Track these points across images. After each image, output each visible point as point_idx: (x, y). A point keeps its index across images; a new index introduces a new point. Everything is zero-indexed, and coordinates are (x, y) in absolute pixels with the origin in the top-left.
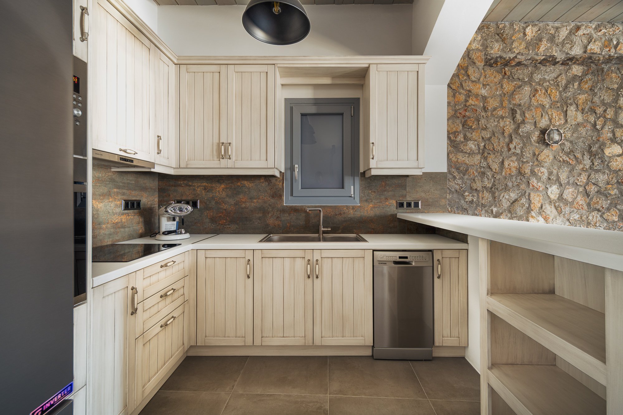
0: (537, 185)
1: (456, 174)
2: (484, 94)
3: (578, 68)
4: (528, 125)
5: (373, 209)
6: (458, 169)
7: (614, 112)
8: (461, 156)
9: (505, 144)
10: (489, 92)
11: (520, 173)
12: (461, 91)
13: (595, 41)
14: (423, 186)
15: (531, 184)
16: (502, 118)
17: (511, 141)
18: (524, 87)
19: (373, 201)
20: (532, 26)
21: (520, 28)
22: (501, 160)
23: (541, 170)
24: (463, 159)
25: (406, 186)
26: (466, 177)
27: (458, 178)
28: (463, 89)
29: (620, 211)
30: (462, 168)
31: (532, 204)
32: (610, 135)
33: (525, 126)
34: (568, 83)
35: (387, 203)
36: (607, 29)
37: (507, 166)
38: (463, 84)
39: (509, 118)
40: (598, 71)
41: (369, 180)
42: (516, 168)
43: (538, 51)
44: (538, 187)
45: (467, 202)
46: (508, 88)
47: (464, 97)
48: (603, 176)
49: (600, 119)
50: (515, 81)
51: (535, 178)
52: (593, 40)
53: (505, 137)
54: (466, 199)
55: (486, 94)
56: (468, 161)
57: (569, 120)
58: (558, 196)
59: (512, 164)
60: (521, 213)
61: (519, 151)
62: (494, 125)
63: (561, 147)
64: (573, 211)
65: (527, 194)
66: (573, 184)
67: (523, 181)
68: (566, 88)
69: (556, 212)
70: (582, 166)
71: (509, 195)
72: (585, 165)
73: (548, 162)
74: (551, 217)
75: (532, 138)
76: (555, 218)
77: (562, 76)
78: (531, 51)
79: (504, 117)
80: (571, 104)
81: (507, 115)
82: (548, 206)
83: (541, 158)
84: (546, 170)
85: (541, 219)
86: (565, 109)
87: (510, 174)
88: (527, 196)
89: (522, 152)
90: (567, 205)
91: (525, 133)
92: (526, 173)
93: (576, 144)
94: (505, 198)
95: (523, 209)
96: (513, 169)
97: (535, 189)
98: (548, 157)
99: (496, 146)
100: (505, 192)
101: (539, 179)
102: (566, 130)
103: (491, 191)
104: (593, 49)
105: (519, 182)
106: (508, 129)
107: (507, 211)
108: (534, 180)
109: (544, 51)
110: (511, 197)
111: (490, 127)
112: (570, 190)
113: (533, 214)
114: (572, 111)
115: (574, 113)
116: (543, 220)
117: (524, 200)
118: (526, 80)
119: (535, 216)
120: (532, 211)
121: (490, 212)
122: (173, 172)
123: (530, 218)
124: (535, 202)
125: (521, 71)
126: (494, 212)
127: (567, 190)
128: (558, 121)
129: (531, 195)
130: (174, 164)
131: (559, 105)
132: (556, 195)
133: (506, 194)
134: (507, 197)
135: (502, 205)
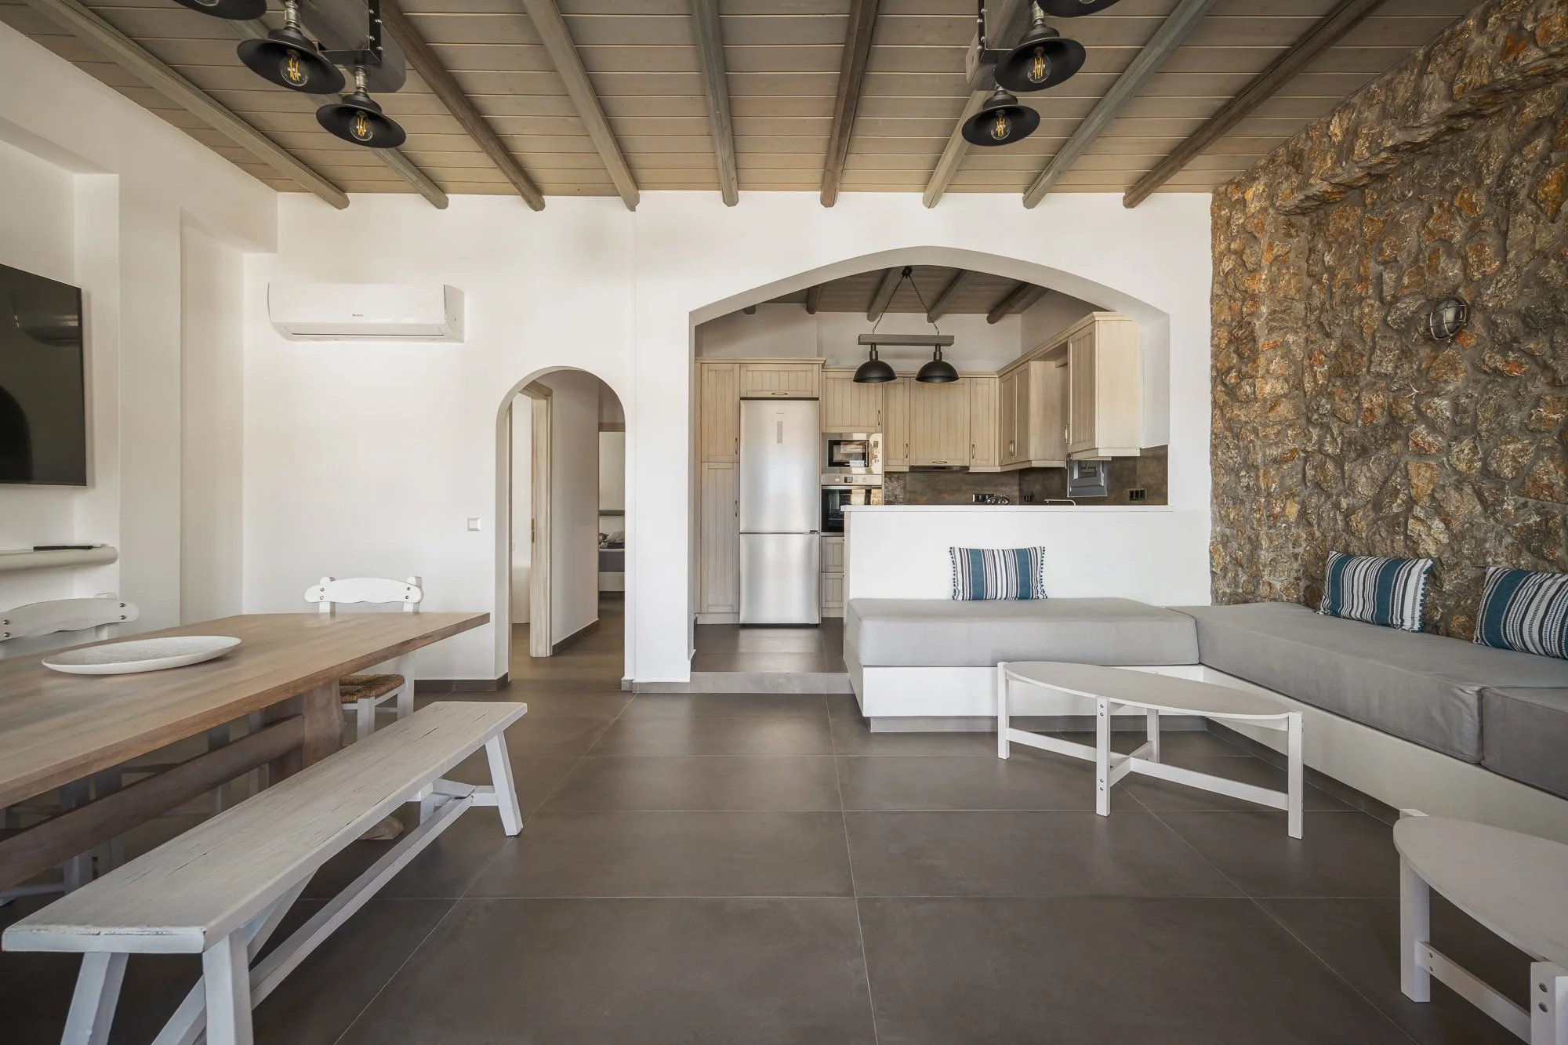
0: (1424, 444)
2: (1329, 262)
3: (1542, 95)
4: (1404, 302)
9: (1364, 359)
10: (1338, 254)
11: (1393, 418)
12: (1237, 295)
13: (1471, 62)
14: (1149, 467)
15: (1411, 442)
16: (1361, 301)
18: (1403, 216)
21: (1322, 128)
22: (1355, 395)
25: (1136, 468)
30: (1235, 430)
31: (1414, 487)
33: (1398, 308)
34: (1512, 152)
35: (1124, 493)
37: (1366, 405)
38: (1238, 283)
39: (1372, 298)
42: (1383, 408)
43: (1353, 156)
44: (1427, 447)
46: (1372, 230)
47: (1240, 303)
50: (1386, 208)
51: (1422, 426)
53: (1364, 341)
57: (1511, 255)
58: (1478, 464)
59: (1374, 400)
60: (1395, 510)
61: (1389, 368)
62: (1345, 320)
63: (1489, 333)
64: (1525, 505)
65: (1402, 466)
66: (1520, 429)
67: (1398, 437)
68: (1504, 174)
69: (1479, 508)
70: (1550, 374)
71: (1370, 470)
72: (1555, 372)
73: (1455, 383)
74: (1457, 519)
75: (1417, 330)
76: (1470, 523)
77: (1489, 147)
78: (1344, 163)
79: (1364, 299)
80: (1520, 209)
81: (1371, 291)
82: (1452, 492)
83: (1437, 374)
84: (1443, 404)
85: (1437, 524)
86: (1503, 227)
87: (1371, 422)
88: (1403, 470)
89: (1396, 367)
90: (1502, 488)
91: (1402, 323)
92: (1400, 415)
93: (1531, 318)
94: (1365, 476)
95: (1399, 501)
96: (1378, 412)
97: (1421, 453)
98: (1454, 369)
99: (1348, 365)
100: (1363, 465)
101: (1433, 427)
102: (1500, 285)
103: (1339, 461)
104: (1471, 81)
105: (1390, 439)
106: (1367, 323)
107: (1369, 506)
108: (1421, 429)
109: (1367, 148)
110: (1375, 473)
111: (1337, 329)
112: (1511, 447)
113: (1418, 511)
114: (1522, 228)
115: (1531, 227)
116: (1442, 526)
117: (1397, 479)
118: (1410, 195)
119: (1422, 515)
120: (1416, 503)
121: (1337, 506)
122: (998, 469)
123: (1411, 521)
124: (1420, 484)
125: (1399, 179)
126: (1342, 506)
127: (1503, 447)
128: (1478, 270)
129: (1409, 468)
130: (997, 463)
131: (1489, 222)
132: (1471, 461)
133: (1365, 468)
134: (1368, 475)
135: (1359, 492)
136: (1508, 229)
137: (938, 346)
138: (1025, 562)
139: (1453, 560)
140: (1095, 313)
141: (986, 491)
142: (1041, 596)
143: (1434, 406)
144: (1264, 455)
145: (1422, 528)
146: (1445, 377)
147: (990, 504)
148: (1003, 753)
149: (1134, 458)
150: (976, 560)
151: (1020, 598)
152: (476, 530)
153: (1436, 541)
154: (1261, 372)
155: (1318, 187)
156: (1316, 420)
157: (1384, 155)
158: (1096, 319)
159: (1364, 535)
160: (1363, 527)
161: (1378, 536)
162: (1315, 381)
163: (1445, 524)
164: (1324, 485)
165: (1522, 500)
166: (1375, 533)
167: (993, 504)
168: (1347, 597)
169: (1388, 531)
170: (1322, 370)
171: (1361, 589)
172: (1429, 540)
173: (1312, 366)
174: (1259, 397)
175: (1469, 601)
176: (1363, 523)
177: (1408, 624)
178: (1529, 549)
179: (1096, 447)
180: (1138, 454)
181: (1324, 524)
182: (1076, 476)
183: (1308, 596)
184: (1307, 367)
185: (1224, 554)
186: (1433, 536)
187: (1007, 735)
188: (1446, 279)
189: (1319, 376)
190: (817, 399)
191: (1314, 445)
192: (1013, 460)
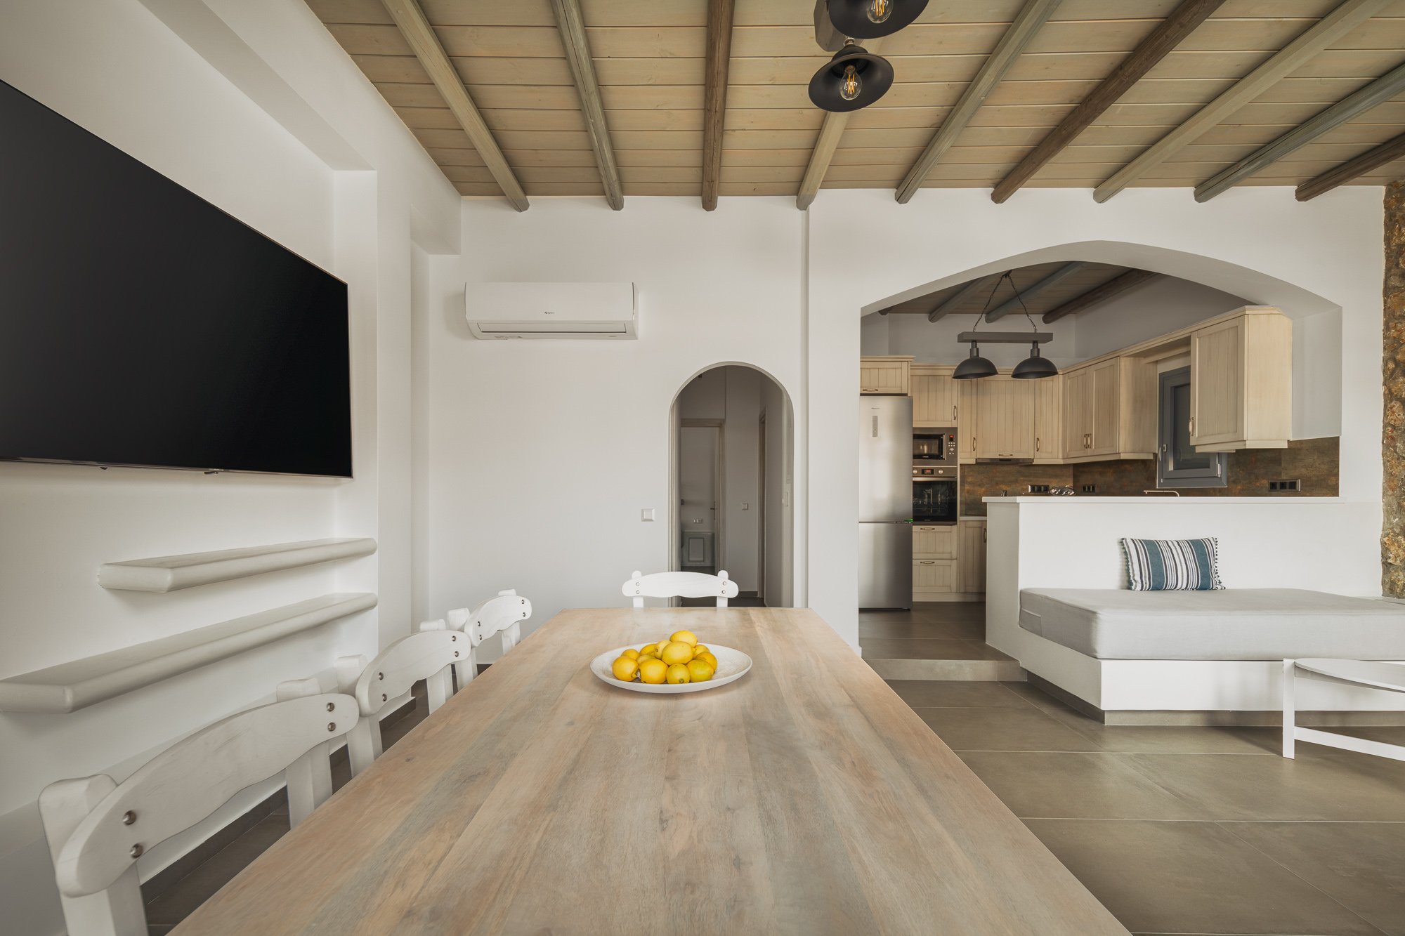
14: (1304, 459)
19: (1242, 482)
25: (1281, 461)
35: (1258, 484)
41: (1237, 457)
122: (1061, 462)
130: (1060, 456)
137: (1035, 343)
138: (1201, 551)
140: (1247, 307)
141: (1042, 482)
142: (1219, 587)
147: (1054, 495)
148: (1289, 751)
149: (1279, 451)
150: (1152, 549)
151: (1201, 589)
152: (651, 520)
158: (1246, 312)
167: (1058, 495)
179: (1245, 439)
180: (1286, 446)
182: (1171, 468)
187: (1292, 733)
190: (906, 395)
192: (1089, 452)
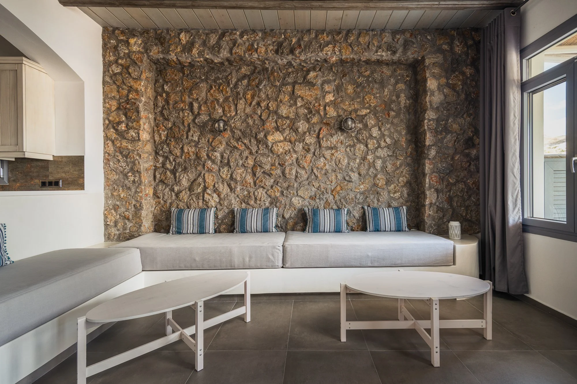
0: (211, 167)
1: (120, 157)
2: (166, 89)
3: (247, 68)
4: (202, 116)
5: (20, 188)
6: (121, 153)
7: (276, 105)
8: (125, 142)
9: (185, 133)
10: (171, 88)
11: (198, 157)
12: (124, 87)
13: (238, 46)
14: (63, 168)
15: (206, 167)
16: (183, 110)
17: (189, 130)
18: (200, 84)
19: (20, 181)
20: (185, 32)
21: (175, 33)
22: (181, 146)
23: (214, 154)
24: (127, 145)
25: (48, 168)
26: (129, 160)
27: (121, 161)
28: (125, 85)
29: (282, 188)
30: (124, 153)
31: (207, 183)
32: (274, 125)
33: (200, 117)
34: (239, 80)
35: (32, 182)
36: (248, 35)
37: (186, 151)
38: (124, 81)
39: (188, 111)
40: (263, 71)
41: (16, 163)
42: (194, 153)
43: (191, 53)
44: (212, 169)
45: (130, 181)
46: (187, 84)
47: (126, 92)
48: (267, 159)
49: (265, 111)
50: (193, 79)
51: (210, 161)
52: (237, 45)
53: (184, 126)
54: (128, 179)
55: (168, 90)
56: (131, 146)
57: (239, 112)
58: (229, 176)
59: (190, 149)
60: (199, 191)
61: (196, 139)
62: (175, 116)
63: (232, 135)
64: (243, 188)
65: (202, 175)
66: (242, 166)
67: (200, 164)
68: (236, 85)
69: (229, 190)
70: (250, 150)
71: (188, 176)
72: (251, 150)
73: (222, 148)
74: (223, 194)
75: (207, 127)
76: (227, 195)
77: (232, 75)
78: (186, 54)
79: (184, 110)
80: (241, 99)
81: (187, 108)
82: (221, 185)
83: (215, 144)
84: (218, 155)
85: (215, 195)
86: (236, 102)
87: (188, 158)
88: (203, 176)
89: (199, 139)
90: (237, 183)
91: (201, 123)
92: (201, 156)
93: (245, 133)
94: (185, 178)
95: (200, 188)
96: (191, 154)
97: (210, 171)
98: (221, 143)
99: (177, 134)
100: (185, 173)
101: (213, 162)
102: (236, 120)
103: (174, 172)
104: (238, 52)
105: (197, 165)
106: (186, 119)
107: (187, 190)
108: (209, 162)
109: (197, 53)
110: (190, 177)
111: (172, 118)
112: (239, 171)
113: (208, 191)
114: (241, 104)
115: (244, 106)
116: (217, 196)
117: (200, 180)
118: (203, 78)
119: (210, 193)
120: (208, 188)
121: (172, 190)
123: (206, 195)
124: (209, 182)
125: (199, 70)
126: (175, 190)
127: (237, 171)
128: (229, 113)
129: (205, 176)
131: (231, 99)
132: (227, 175)
133: (185, 175)
134: (187, 178)
135: (183, 184)
136: (237, 104)
139: (221, 207)
140: (24, 58)
143: (215, 155)
144: (143, 167)
145: (209, 197)
146: (218, 146)
149: (46, 161)
153: (215, 201)
154: (142, 128)
155: (172, 57)
156: (161, 153)
157: (202, 59)
158: (24, 62)
159: (186, 201)
160: (185, 198)
161: (192, 201)
162: (160, 137)
163: (218, 195)
164: (166, 181)
165: (242, 187)
166: (190, 200)
168: (185, 225)
169: (196, 199)
170: (164, 133)
171: (192, 221)
172: (212, 201)
173: (158, 131)
174: (141, 139)
175: (226, 220)
176: (185, 196)
177: (211, 232)
178: (244, 202)
179: (24, 151)
180: (51, 159)
181: (166, 197)
183: (157, 229)
184: (156, 130)
185: (115, 214)
186: (213, 200)
188: (218, 113)
189: (162, 135)
191: (160, 164)
